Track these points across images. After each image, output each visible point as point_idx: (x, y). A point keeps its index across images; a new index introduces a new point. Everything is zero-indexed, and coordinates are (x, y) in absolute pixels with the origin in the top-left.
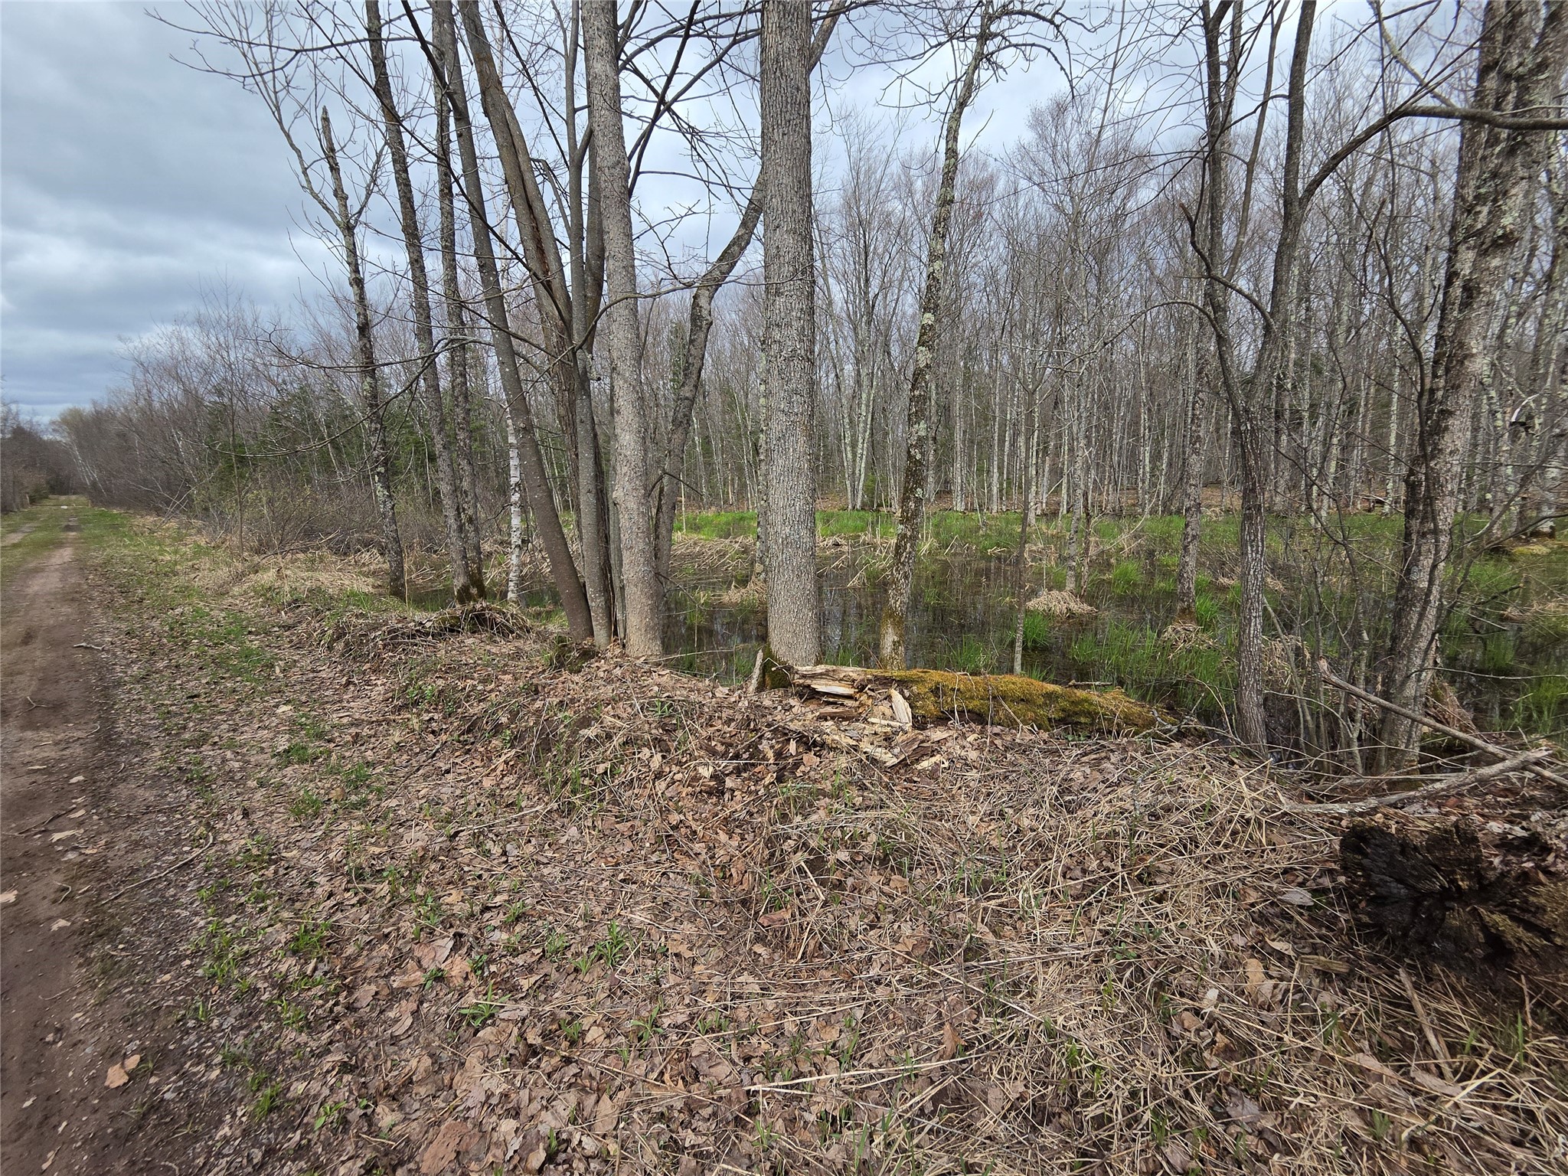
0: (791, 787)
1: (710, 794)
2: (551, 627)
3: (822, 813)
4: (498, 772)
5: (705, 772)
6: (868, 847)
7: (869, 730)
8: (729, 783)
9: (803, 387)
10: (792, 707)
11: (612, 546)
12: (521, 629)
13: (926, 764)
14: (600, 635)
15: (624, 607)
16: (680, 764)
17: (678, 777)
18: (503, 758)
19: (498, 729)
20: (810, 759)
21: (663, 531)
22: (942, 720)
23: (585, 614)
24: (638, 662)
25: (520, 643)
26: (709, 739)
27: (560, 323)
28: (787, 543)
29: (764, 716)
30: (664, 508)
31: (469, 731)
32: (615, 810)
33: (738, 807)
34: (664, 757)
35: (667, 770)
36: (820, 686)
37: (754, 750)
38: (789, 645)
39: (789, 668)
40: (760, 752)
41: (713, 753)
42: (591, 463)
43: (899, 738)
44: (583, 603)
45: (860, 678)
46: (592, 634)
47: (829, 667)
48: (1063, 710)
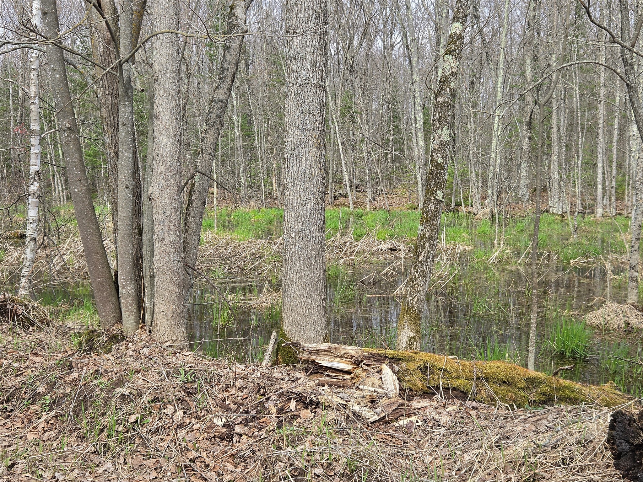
0: (286, 430)
1: (222, 439)
2: (69, 323)
3: (307, 444)
4: (40, 429)
5: (219, 422)
6: (339, 468)
7: (358, 394)
8: (238, 429)
9: (315, 108)
10: (298, 379)
11: (145, 238)
12: (42, 322)
13: (403, 422)
14: (129, 320)
15: (153, 295)
16: (198, 417)
17: (196, 426)
18: (44, 418)
19: (35, 397)
20: (306, 414)
21: (192, 225)
22: (428, 394)
23: (114, 301)
24: (164, 346)
25: (41, 335)
26: (225, 400)
27: (107, 35)
28: (299, 236)
29: (272, 385)
30: (194, 204)
31: (8, 401)
32: (143, 450)
33: (244, 447)
34: (185, 413)
35: (188, 421)
36: (324, 361)
37: (261, 408)
38: (300, 327)
39: (296, 345)
40: (266, 409)
41: (228, 409)
42: (130, 161)
43: (383, 402)
44: (113, 291)
45: (357, 355)
46: (120, 321)
47: (332, 345)
48: (544, 394)
